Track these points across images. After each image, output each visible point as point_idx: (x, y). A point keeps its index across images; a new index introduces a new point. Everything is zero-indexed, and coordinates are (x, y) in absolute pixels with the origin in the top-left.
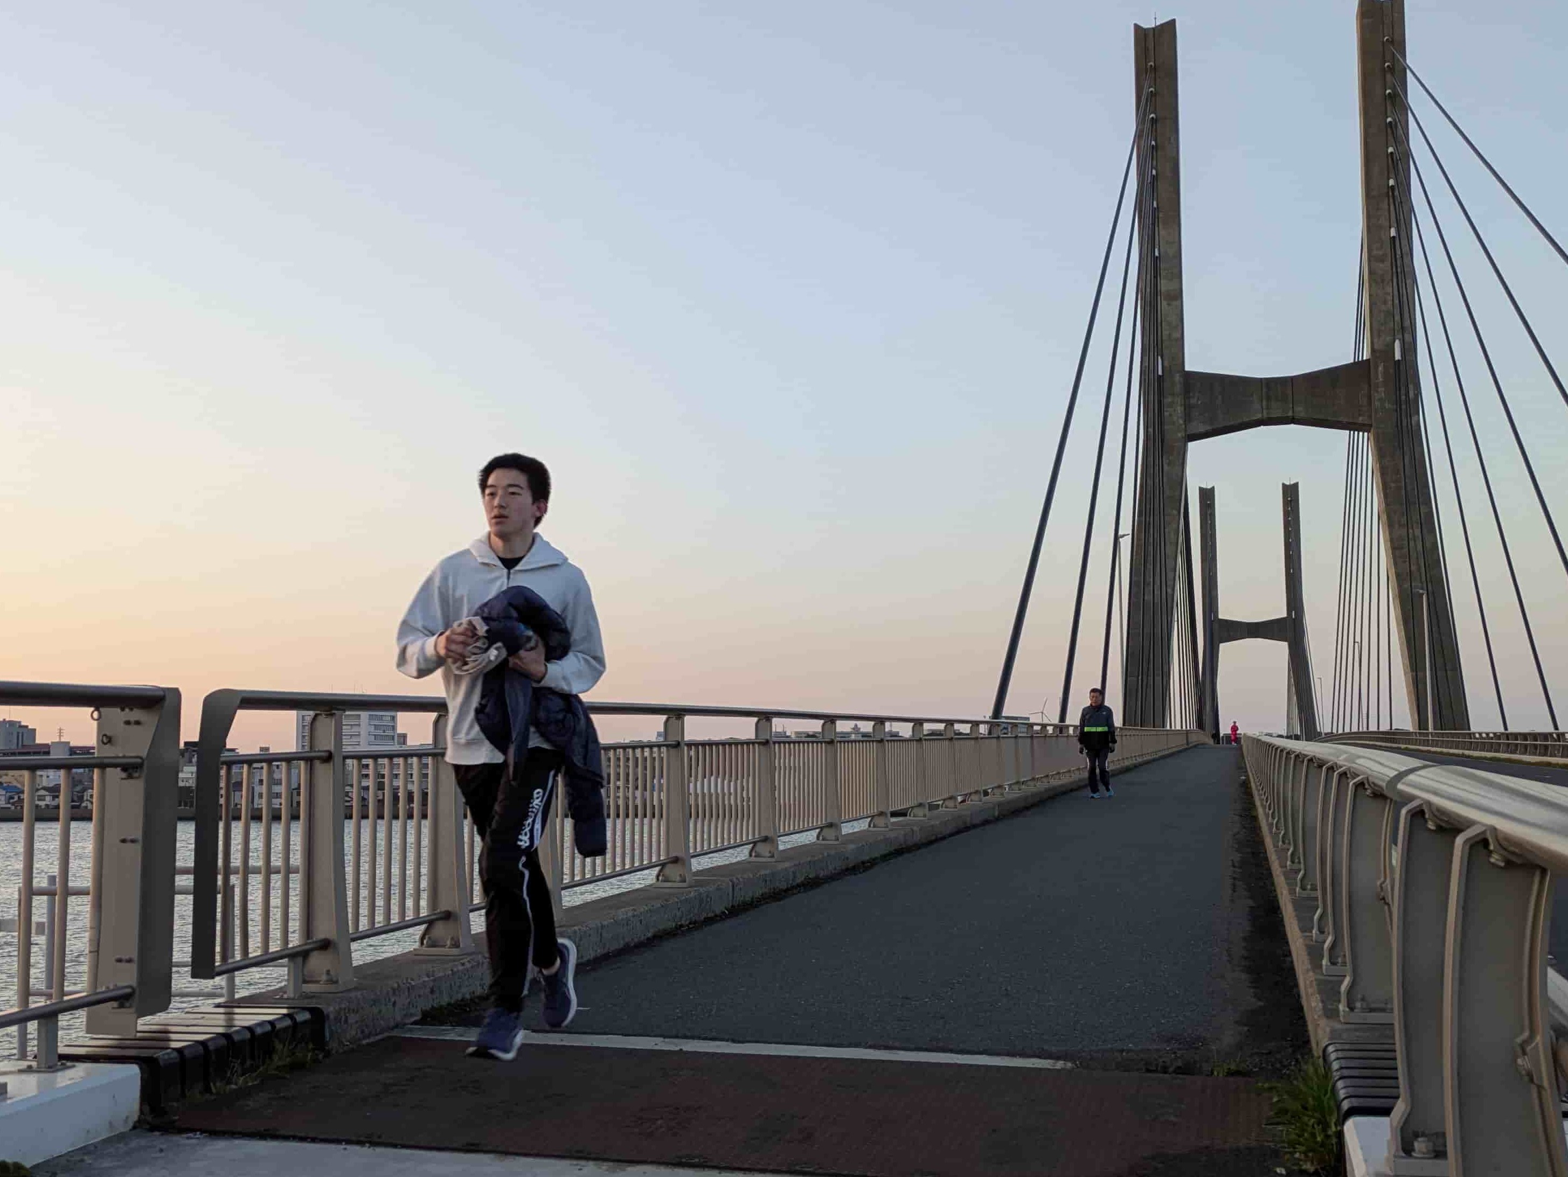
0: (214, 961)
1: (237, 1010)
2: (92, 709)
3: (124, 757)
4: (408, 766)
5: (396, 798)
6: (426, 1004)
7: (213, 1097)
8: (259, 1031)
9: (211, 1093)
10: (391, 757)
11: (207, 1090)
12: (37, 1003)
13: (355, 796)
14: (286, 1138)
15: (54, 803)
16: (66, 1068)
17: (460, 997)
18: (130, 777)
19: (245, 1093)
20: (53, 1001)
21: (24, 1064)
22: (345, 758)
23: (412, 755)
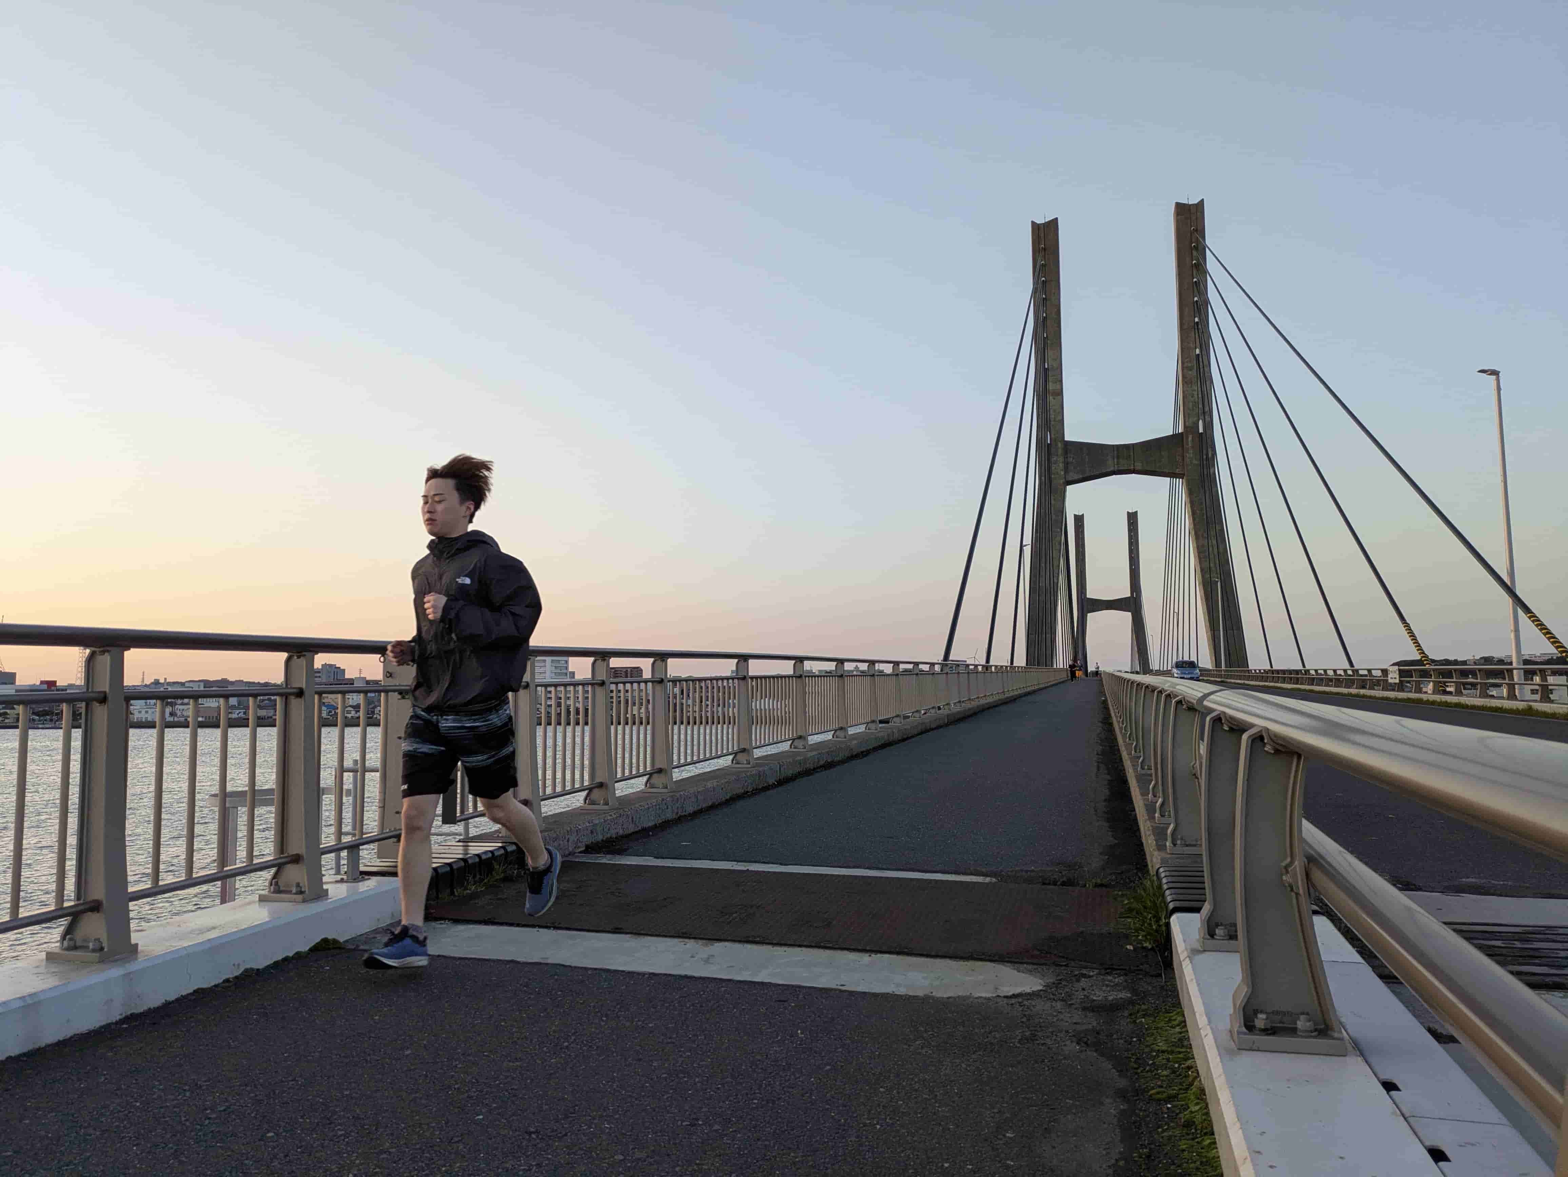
0: (456, 814)
1: (470, 844)
2: (380, 655)
3: (400, 685)
4: (576, 692)
5: (568, 712)
6: (587, 840)
7: (456, 898)
8: (484, 857)
9: (455, 896)
10: (565, 685)
11: (452, 893)
12: (346, 839)
13: (543, 711)
14: (502, 924)
15: (357, 715)
16: (363, 880)
17: (609, 835)
18: (403, 698)
19: (474, 896)
20: (357, 838)
21: (339, 877)
22: (537, 686)
23: (579, 684)
